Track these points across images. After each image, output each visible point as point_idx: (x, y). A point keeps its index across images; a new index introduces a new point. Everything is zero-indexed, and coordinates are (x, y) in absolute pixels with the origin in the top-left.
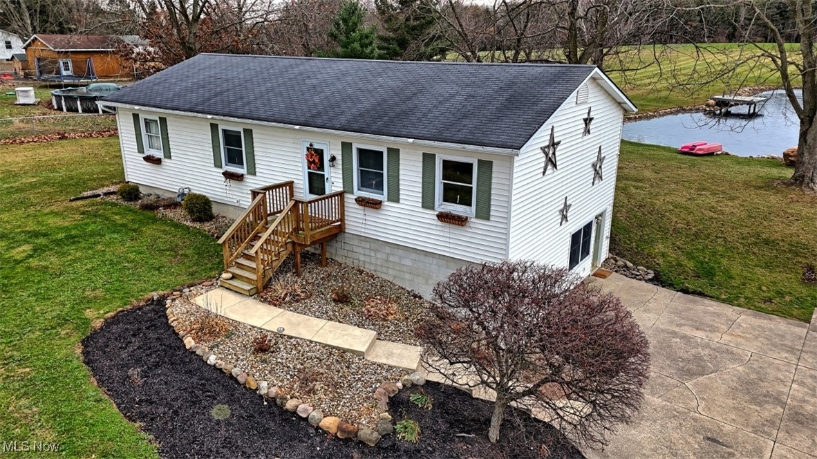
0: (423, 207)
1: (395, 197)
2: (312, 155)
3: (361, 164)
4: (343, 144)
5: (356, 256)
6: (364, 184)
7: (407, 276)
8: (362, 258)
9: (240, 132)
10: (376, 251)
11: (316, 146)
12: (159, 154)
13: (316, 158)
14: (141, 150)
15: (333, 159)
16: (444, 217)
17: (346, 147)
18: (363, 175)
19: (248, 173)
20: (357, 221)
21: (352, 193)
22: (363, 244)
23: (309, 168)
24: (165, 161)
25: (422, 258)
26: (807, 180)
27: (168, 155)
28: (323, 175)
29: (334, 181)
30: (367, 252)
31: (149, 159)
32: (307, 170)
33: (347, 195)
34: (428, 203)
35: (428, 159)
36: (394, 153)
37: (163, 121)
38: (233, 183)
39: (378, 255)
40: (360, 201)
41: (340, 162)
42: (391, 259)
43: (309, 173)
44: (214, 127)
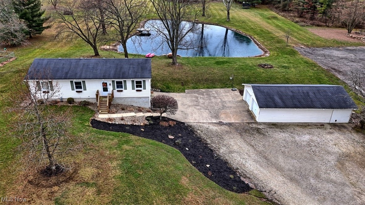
0: (132, 89)
1: (126, 89)
3: (117, 84)
4: (112, 81)
6: (118, 87)
7: (130, 103)
8: (118, 102)
9: (80, 82)
10: (121, 100)
11: (105, 82)
12: (48, 90)
13: (105, 85)
14: (40, 90)
15: (110, 84)
16: (137, 91)
17: (113, 82)
19: (84, 90)
20: (117, 95)
21: (115, 90)
22: (118, 99)
24: (51, 92)
25: (133, 98)
26: (175, 63)
27: (52, 90)
28: (107, 88)
29: (110, 88)
31: (45, 92)
32: (102, 87)
34: (133, 89)
35: (133, 82)
36: (125, 82)
37: (50, 82)
38: (80, 93)
40: (118, 91)
41: (112, 84)
42: (125, 100)
44: (72, 82)
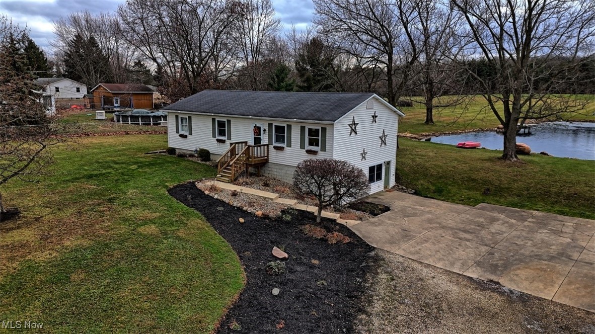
0: (300, 148)
1: (289, 145)
2: (256, 129)
3: (276, 132)
4: (269, 123)
5: (272, 172)
6: (277, 140)
8: (275, 173)
9: (225, 121)
10: (281, 169)
11: (258, 125)
12: (186, 133)
13: (257, 131)
14: (178, 132)
15: (265, 130)
16: (308, 152)
17: (270, 125)
18: (277, 136)
20: (274, 157)
21: (272, 145)
22: (276, 167)
23: (254, 135)
24: (189, 137)
27: (191, 133)
28: (260, 137)
29: (265, 139)
30: (278, 171)
31: (182, 136)
33: (270, 146)
34: (302, 146)
35: (303, 128)
36: (289, 127)
37: (190, 118)
38: (221, 144)
39: (282, 171)
40: (276, 148)
41: (268, 132)
43: (254, 137)
44: (214, 120)
